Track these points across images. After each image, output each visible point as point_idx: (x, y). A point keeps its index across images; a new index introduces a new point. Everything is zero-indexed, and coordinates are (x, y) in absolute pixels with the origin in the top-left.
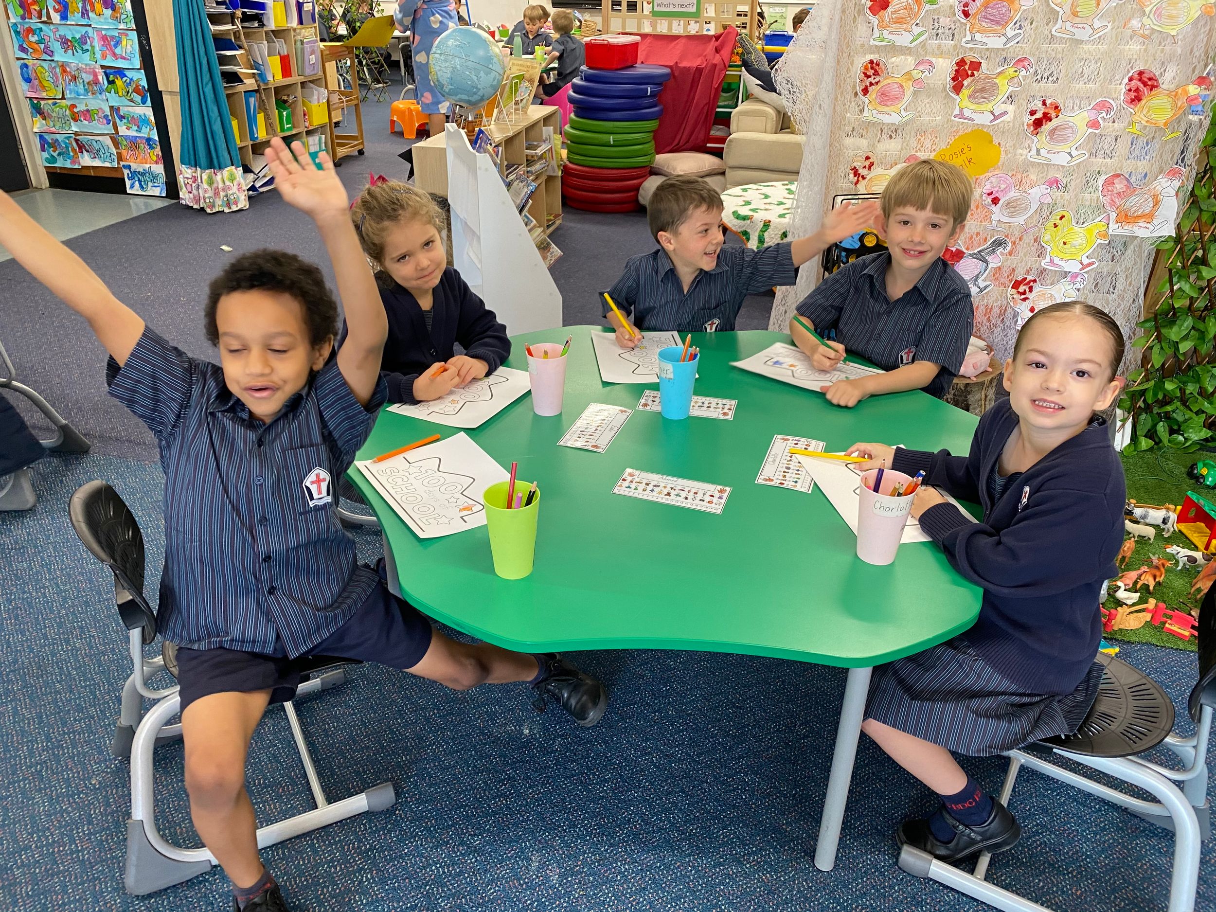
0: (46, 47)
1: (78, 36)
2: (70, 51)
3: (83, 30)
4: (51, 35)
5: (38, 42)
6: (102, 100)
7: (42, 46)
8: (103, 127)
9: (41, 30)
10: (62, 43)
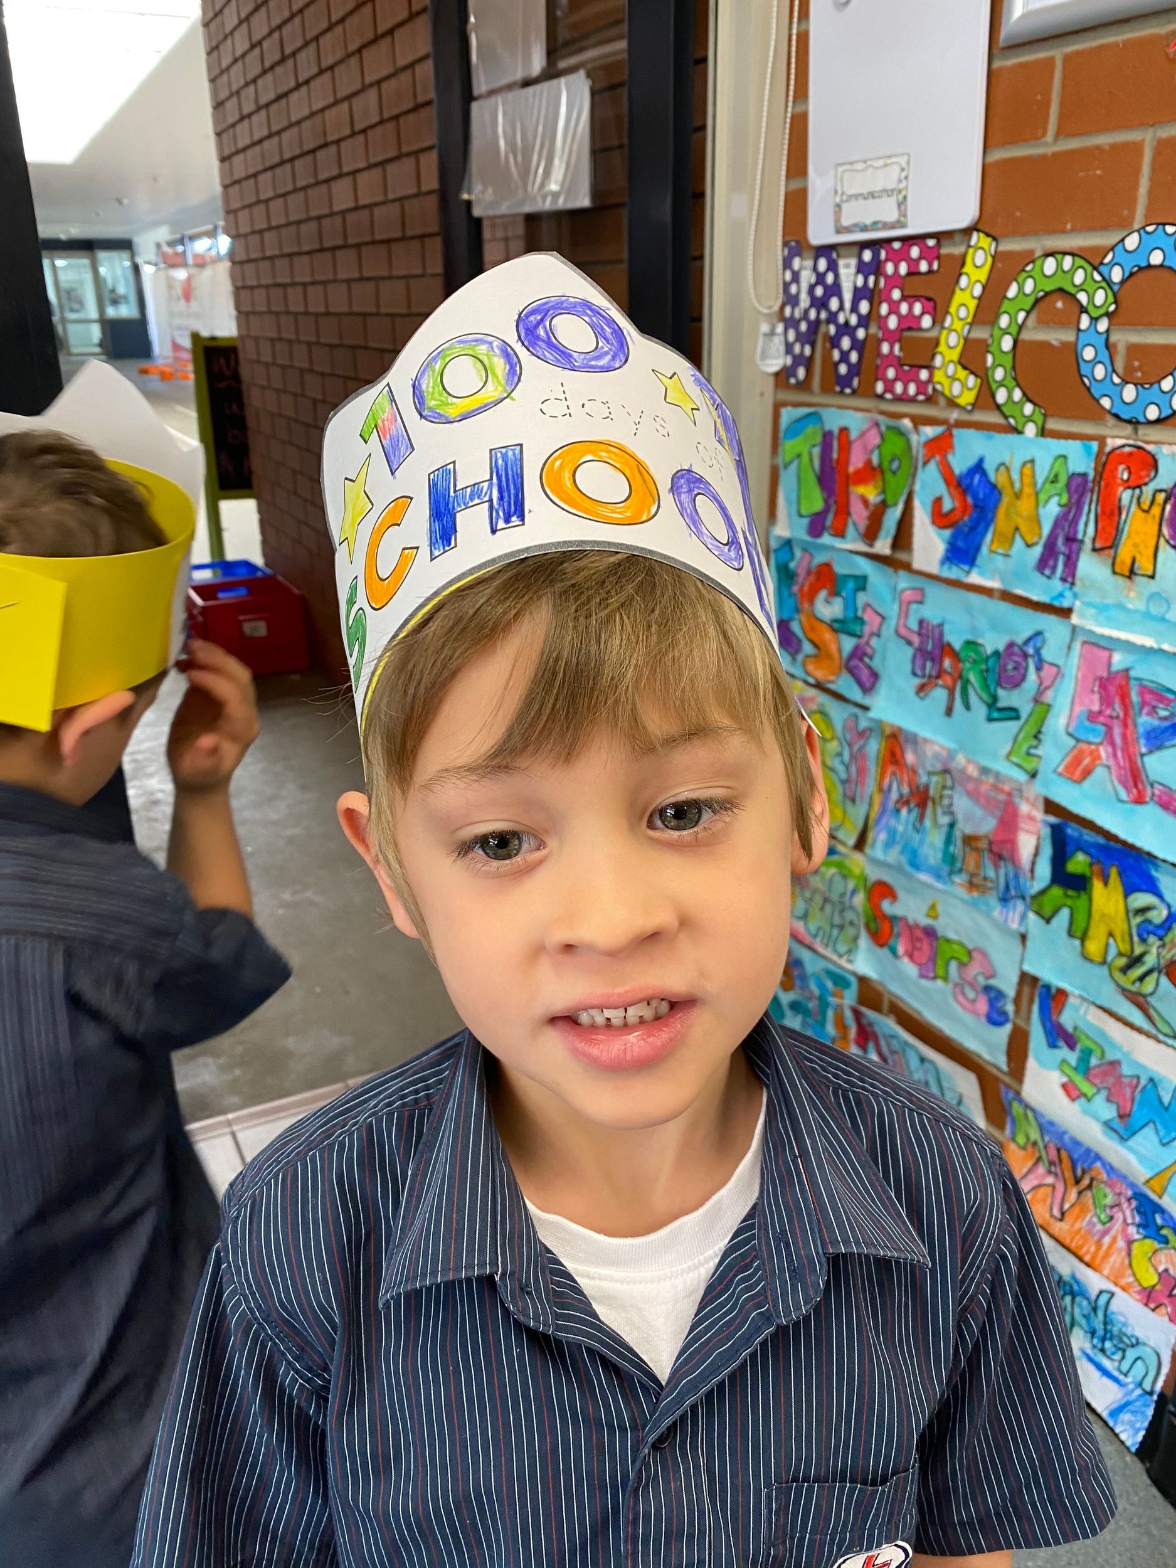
0: (858, 653)
1: (993, 642)
2: (939, 695)
3: (1024, 624)
4: (892, 611)
5: (839, 627)
6: (1003, 929)
7: (848, 644)
8: (968, 1018)
9: (861, 583)
10: (922, 654)
